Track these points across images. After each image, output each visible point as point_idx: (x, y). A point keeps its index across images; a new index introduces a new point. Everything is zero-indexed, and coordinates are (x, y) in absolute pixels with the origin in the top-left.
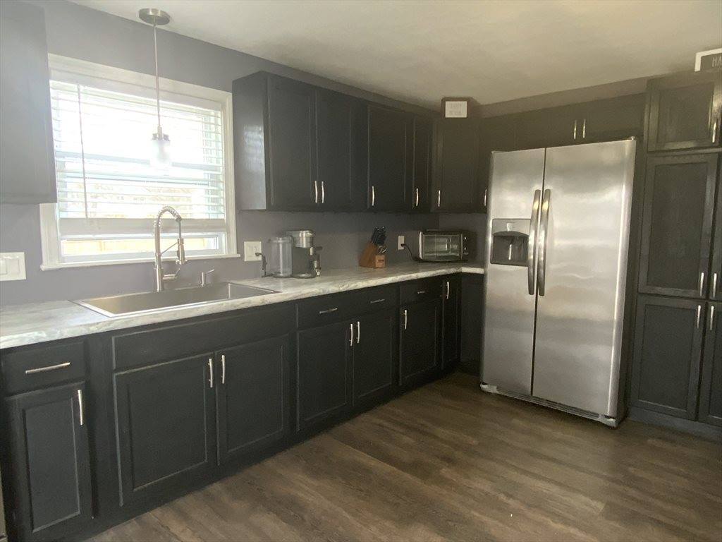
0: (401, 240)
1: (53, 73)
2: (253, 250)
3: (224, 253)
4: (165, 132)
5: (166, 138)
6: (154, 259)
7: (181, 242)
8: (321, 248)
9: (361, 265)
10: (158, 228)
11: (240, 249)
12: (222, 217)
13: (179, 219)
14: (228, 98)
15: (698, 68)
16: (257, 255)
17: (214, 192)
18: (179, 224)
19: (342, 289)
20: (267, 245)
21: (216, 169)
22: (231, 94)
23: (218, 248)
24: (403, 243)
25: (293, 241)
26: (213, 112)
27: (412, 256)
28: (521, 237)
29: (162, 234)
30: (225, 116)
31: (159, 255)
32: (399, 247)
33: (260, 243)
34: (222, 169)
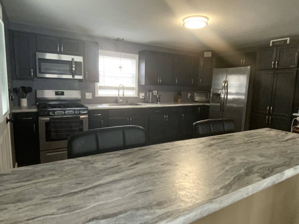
0: (189, 95)
1: (99, 54)
2: (142, 95)
3: (135, 96)
4: (121, 66)
5: (122, 67)
6: (118, 96)
7: (123, 92)
8: (161, 96)
9: (174, 102)
10: (119, 89)
11: (139, 95)
12: (135, 86)
13: (123, 87)
14: (137, 56)
15: (271, 45)
16: (143, 97)
17: (133, 80)
19: (162, 106)
20: (146, 94)
21: (133, 74)
22: (138, 55)
23: (133, 94)
24: (190, 96)
25: (153, 93)
26: (133, 60)
27: (192, 100)
28: (220, 95)
29: (120, 90)
30: (136, 61)
31: (119, 95)
32: (189, 97)
33: (144, 94)
34: (135, 74)
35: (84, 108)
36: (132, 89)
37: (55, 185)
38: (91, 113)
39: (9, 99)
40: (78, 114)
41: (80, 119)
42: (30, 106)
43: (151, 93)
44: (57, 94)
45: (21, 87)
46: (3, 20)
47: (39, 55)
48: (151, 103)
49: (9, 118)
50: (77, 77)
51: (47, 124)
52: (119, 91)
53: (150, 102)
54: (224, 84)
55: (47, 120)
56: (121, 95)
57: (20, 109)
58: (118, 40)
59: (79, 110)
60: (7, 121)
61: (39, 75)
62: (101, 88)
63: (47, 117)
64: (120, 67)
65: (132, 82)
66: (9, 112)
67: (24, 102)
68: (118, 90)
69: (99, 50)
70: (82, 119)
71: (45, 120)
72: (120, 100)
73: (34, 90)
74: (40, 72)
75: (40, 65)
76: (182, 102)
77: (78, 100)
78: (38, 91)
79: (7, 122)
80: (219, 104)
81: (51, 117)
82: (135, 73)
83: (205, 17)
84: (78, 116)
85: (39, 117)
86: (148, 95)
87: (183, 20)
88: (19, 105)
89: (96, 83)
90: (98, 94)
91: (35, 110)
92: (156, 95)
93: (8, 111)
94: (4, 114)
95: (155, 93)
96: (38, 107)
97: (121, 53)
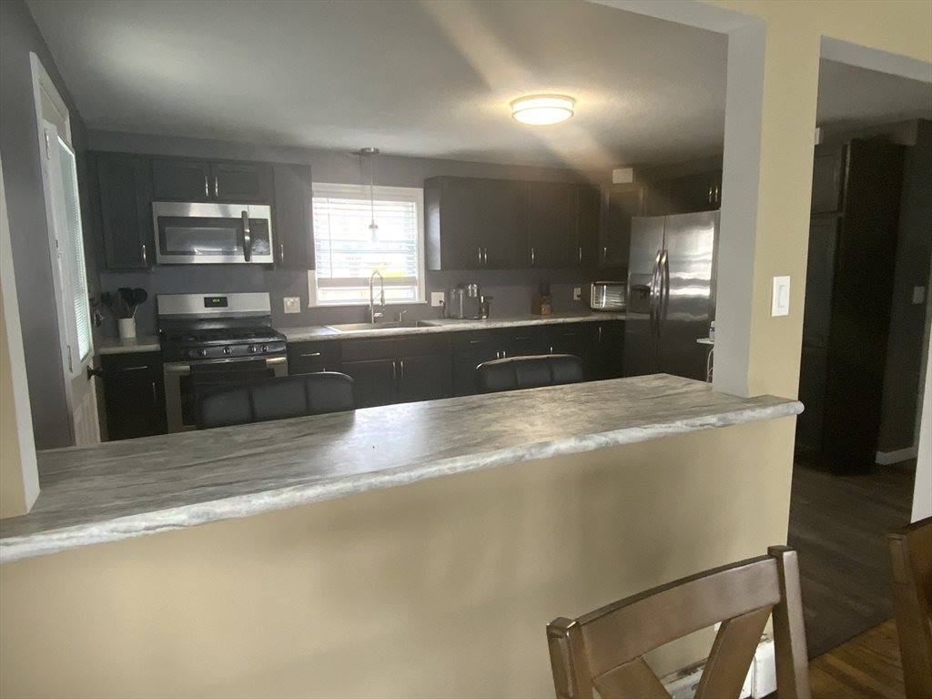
0: (577, 291)
2: (438, 298)
3: (417, 301)
4: (375, 223)
5: (377, 226)
6: (370, 303)
7: (382, 292)
8: (492, 298)
9: (532, 313)
10: (371, 284)
11: (428, 297)
12: (416, 275)
13: (382, 278)
14: (420, 192)
16: (441, 302)
17: (409, 258)
18: (383, 282)
20: (448, 296)
21: (412, 242)
22: (422, 189)
23: (412, 296)
24: (579, 294)
25: (466, 292)
26: (410, 204)
27: (585, 305)
28: (648, 290)
29: (374, 287)
30: (418, 205)
31: (372, 300)
32: (576, 298)
33: (443, 294)
34: (416, 242)
35: (276, 339)
36: (409, 282)
37: (162, 460)
38: (293, 349)
39: (92, 322)
40: (260, 355)
41: (268, 367)
42: (141, 336)
43: (461, 292)
44: (208, 303)
45: (120, 289)
46: (73, 146)
47: (161, 209)
48: (465, 318)
49: (92, 367)
50: (256, 259)
51: (185, 381)
52: (371, 288)
53: (462, 316)
54: (658, 260)
55: (184, 371)
56: (377, 302)
57: (119, 346)
58: (363, 153)
59: (263, 344)
60: (90, 373)
61: (160, 258)
62: (325, 283)
63: (184, 364)
64: (373, 226)
65: (410, 264)
66: (92, 353)
67: (129, 328)
68: (369, 288)
69: (313, 184)
70: (272, 367)
71: (180, 371)
72: (377, 315)
73: (150, 297)
74: (164, 252)
75: (162, 235)
76: (553, 313)
77: (264, 317)
78: (160, 298)
79: (89, 377)
80: (647, 317)
81: (195, 363)
82: (415, 239)
83: (567, 97)
84: (262, 358)
85: (165, 365)
86: (453, 297)
87: (512, 104)
88: (116, 335)
89: (310, 272)
90: (315, 299)
91: (153, 347)
92: (476, 295)
93: (90, 350)
94: (81, 357)
95: (473, 291)
96: (162, 338)
97: (374, 187)
